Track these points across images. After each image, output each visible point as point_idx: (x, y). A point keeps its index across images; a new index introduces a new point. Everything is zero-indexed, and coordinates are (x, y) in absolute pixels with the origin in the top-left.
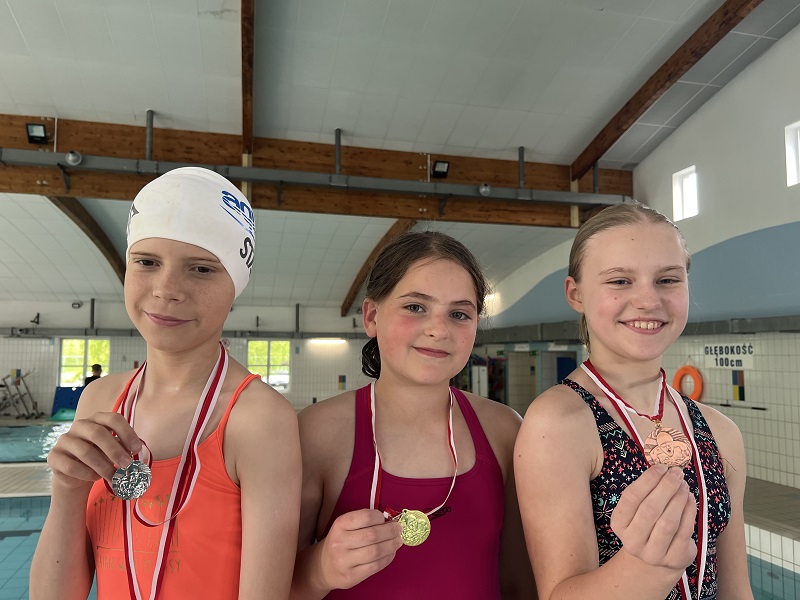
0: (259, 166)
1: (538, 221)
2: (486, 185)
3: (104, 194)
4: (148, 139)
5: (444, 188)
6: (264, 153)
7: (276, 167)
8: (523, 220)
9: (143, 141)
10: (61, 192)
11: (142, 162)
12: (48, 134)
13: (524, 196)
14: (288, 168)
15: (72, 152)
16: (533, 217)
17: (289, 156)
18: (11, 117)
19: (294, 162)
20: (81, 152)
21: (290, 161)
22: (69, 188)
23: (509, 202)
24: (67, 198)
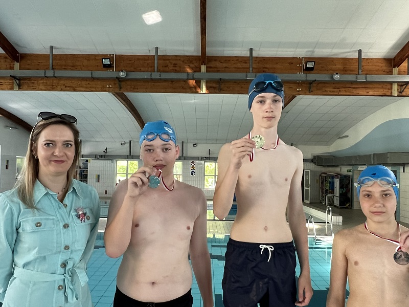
0: (209, 72)
1: (370, 93)
2: (337, 74)
3: (136, 90)
4: (156, 62)
5: (311, 77)
6: (213, 64)
7: (218, 71)
8: (361, 93)
9: (154, 62)
10: (117, 90)
11: (153, 73)
12: (112, 63)
13: (361, 79)
14: (225, 72)
15: (122, 71)
16: (368, 91)
17: (225, 65)
18: (95, 56)
19: (228, 68)
20: (126, 71)
21: (226, 67)
22: (121, 88)
23: (352, 82)
24: (119, 93)
